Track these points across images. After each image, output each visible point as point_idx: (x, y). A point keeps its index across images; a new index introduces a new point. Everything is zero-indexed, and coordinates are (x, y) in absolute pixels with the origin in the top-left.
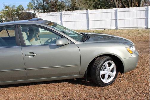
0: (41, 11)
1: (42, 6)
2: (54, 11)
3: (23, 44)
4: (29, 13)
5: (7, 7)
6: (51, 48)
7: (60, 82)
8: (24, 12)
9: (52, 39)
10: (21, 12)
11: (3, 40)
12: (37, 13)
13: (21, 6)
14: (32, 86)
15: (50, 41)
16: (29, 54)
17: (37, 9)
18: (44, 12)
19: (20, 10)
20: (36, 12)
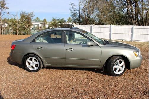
0: (77, 23)
1: (78, 20)
2: (86, 24)
3: (66, 43)
4: (69, 25)
5: (54, 19)
6: (83, 47)
7: (86, 70)
8: (65, 23)
9: (84, 42)
10: (63, 23)
11: (52, 39)
12: (75, 25)
13: (63, 19)
14: (68, 70)
15: (82, 43)
16: (69, 49)
17: (74, 22)
18: (79, 24)
19: (63, 22)
20: (73, 24)
